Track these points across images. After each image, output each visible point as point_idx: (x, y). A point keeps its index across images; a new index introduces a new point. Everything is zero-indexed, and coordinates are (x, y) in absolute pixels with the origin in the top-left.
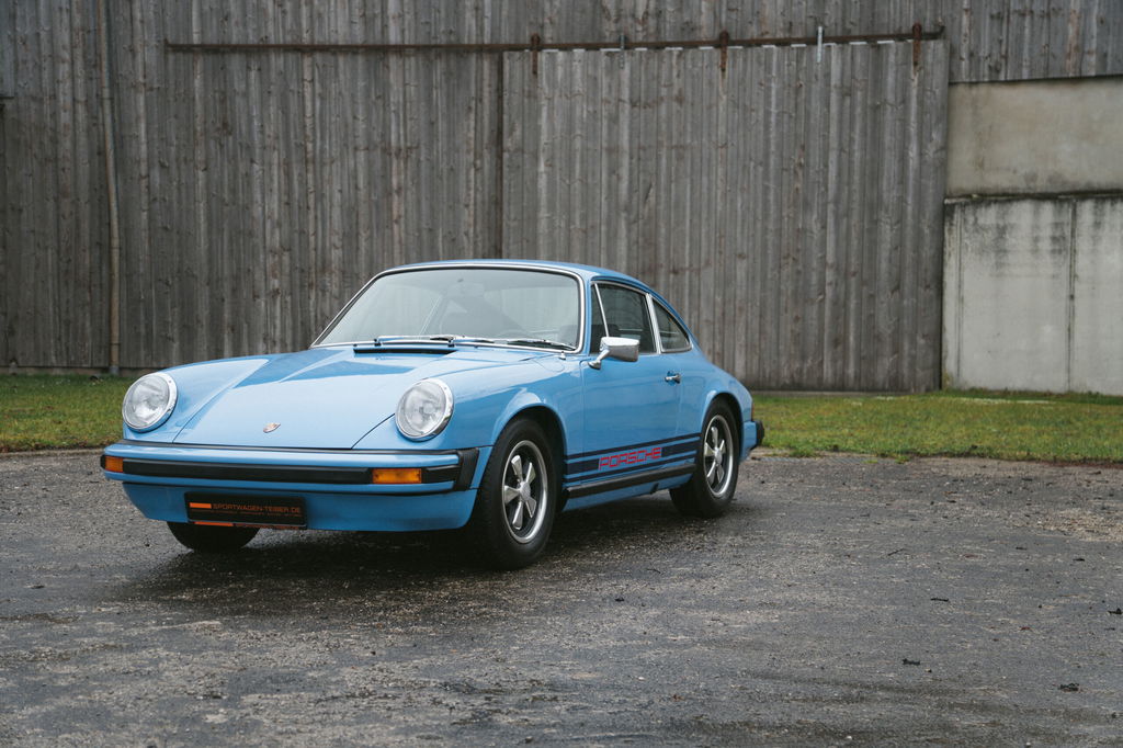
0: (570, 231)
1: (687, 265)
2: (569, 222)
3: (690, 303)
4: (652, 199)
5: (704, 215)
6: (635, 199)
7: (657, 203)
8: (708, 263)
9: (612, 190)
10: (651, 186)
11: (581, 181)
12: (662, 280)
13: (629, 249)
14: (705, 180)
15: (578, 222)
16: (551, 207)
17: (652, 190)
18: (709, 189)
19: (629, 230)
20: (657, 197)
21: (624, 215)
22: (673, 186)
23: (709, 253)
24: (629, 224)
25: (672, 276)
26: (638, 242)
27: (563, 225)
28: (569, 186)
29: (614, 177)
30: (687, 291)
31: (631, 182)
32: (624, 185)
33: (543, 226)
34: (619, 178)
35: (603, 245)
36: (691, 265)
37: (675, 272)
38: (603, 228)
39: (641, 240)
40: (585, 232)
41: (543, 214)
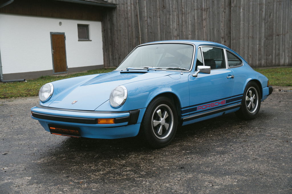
0: (249, 26)
1: (281, 33)
2: (249, 24)
3: (282, 43)
4: (272, 16)
5: (287, 19)
6: (267, 17)
7: (273, 17)
8: (287, 32)
9: (261, 15)
10: (271, 13)
11: (252, 13)
12: (274, 38)
13: (265, 30)
14: (287, 10)
15: (251, 24)
16: (244, 21)
17: (272, 14)
18: (288, 12)
19: (265, 25)
20: (273, 16)
21: (263, 21)
22: (278, 12)
23: (288, 29)
24: (265, 23)
25: (277, 36)
26: (267, 28)
27: (247, 25)
28: (249, 15)
29: (261, 11)
30: (281, 40)
31: (266, 12)
32: (264, 13)
33: (242, 25)
34: (262, 11)
35: (258, 30)
36: (282, 33)
37: (278, 35)
38: (258, 25)
39: (268, 27)
40: (253, 27)
41: (242, 22)
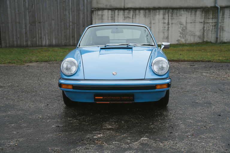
0: (15, 13)
1: (42, 21)
2: (15, 12)
3: (43, 29)
4: (33, 7)
5: (45, 11)
6: (30, 7)
7: (35, 8)
8: (46, 21)
9: (24, 5)
10: (33, 5)
11: (17, 3)
12: (37, 24)
13: (29, 17)
14: (45, 4)
15: (17, 12)
16: (11, 8)
17: (33, 6)
18: (46, 6)
19: (29, 14)
20: (35, 7)
21: (27, 10)
22: (38, 5)
23: (46, 19)
24: (29, 12)
25: (39, 24)
26: (31, 16)
27: (14, 12)
28: (14, 4)
29: (25, 2)
30: (42, 27)
31: (28, 3)
32: (27, 4)
33: (9, 12)
34: (26, 2)
35: (23, 17)
36: (43, 21)
37: (40, 23)
38: (23, 13)
39: (32, 16)
40: (19, 14)
41: (9, 9)
